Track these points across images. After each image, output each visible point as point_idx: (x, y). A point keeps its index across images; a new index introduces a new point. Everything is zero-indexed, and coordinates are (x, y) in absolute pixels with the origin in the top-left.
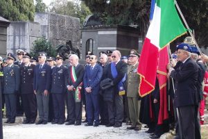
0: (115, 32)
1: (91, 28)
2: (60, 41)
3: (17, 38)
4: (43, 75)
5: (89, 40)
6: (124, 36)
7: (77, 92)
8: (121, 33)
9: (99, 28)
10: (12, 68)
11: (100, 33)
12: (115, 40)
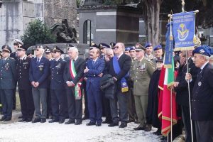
0: (115, 13)
1: (89, 9)
2: (56, 20)
3: (10, 18)
4: (41, 69)
5: (86, 21)
6: (123, 17)
7: (77, 89)
8: (121, 14)
9: (97, 9)
10: (7, 61)
11: (99, 14)
12: (114, 22)
